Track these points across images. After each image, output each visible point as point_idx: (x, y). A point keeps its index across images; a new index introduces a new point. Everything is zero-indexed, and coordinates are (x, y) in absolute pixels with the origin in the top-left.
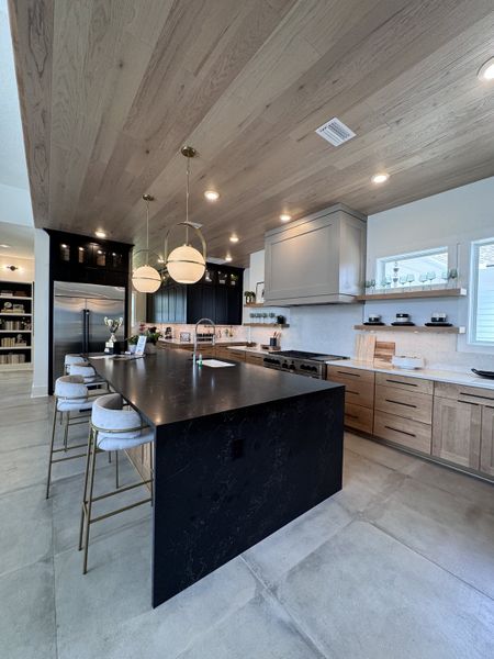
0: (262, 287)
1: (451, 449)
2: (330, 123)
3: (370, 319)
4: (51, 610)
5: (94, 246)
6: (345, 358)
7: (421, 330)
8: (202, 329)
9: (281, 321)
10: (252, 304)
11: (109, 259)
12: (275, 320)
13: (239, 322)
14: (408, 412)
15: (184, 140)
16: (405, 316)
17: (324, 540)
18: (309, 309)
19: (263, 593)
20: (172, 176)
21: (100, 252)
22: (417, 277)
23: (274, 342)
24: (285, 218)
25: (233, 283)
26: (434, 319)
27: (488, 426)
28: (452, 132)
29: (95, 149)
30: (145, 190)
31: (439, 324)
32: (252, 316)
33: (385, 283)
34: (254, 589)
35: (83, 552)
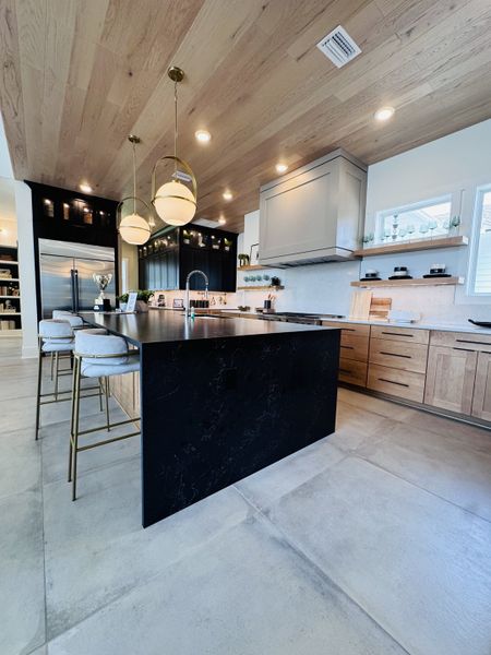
0: (256, 249)
1: (443, 397)
2: (333, 34)
3: (367, 275)
4: (38, 530)
5: (80, 204)
6: (340, 317)
7: (418, 281)
8: (196, 296)
9: (276, 282)
10: (245, 267)
11: (96, 217)
12: (270, 282)
13: (233, 289)
14: (402, 362)
15: (170, 56)
16: (403, 269)
17: (317, 473)
18: (305, 268)
19: (256, 515)
20: (159, 109)
21: (86, 210)
22: (417, 228)
23: (268, 304)
24: (281, 168)
25: (227, 248)
26: (432, 271)
27: (482, 371)
28: (467, 50)
29: (70, 69)
30: (130, 128)
31: (438, 274)
32: (247, 280)
33: (384, 236)
34: (246, 512)
35: (72, 483)
